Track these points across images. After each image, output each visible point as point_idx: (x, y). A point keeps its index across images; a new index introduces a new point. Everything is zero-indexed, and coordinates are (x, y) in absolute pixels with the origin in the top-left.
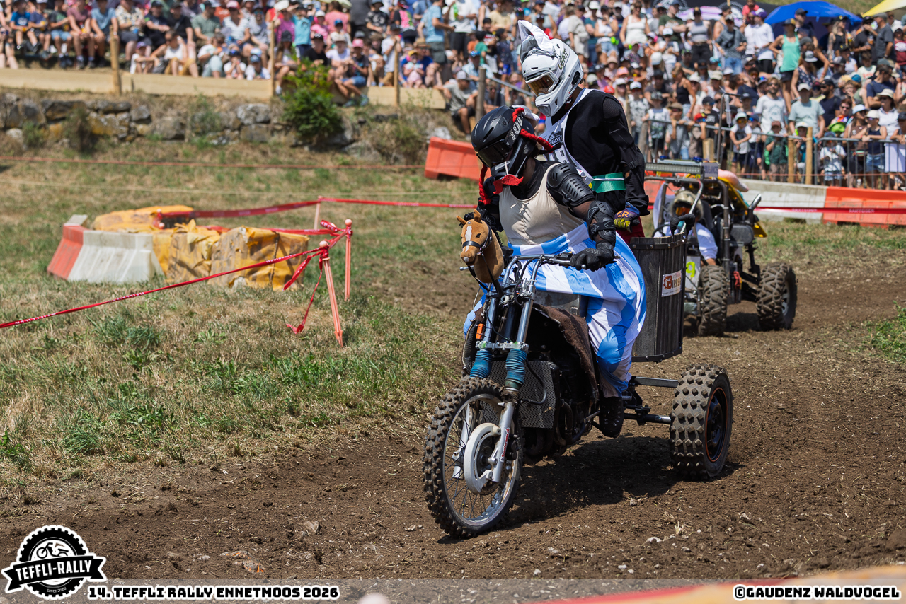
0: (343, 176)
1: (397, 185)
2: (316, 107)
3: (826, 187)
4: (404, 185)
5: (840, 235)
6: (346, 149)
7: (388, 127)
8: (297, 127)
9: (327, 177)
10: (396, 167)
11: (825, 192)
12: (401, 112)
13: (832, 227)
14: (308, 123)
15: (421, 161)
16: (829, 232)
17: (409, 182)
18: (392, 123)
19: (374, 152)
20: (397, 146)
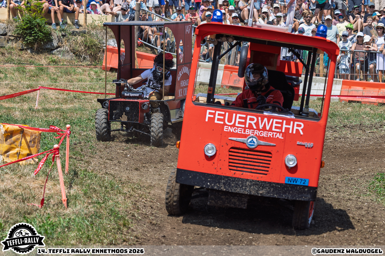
0: (52, 69)
1: (85, 75)
2: (36, 26)
3: (342, 80)
4: (89, 75)
5: (350, 109)
6: (54, 52)
7: (79, 39)
8: (24, 38)
9: (42, 70)
10: (85, 63)
11: (341, 83)
12: (88, 29)
13: (345, 104)
14: (30, 36)
15: (100, 60)
16: (343, 107)
17: (92, 73)
18: (82, 36)
19: (71, 54)
20: (86, 51)
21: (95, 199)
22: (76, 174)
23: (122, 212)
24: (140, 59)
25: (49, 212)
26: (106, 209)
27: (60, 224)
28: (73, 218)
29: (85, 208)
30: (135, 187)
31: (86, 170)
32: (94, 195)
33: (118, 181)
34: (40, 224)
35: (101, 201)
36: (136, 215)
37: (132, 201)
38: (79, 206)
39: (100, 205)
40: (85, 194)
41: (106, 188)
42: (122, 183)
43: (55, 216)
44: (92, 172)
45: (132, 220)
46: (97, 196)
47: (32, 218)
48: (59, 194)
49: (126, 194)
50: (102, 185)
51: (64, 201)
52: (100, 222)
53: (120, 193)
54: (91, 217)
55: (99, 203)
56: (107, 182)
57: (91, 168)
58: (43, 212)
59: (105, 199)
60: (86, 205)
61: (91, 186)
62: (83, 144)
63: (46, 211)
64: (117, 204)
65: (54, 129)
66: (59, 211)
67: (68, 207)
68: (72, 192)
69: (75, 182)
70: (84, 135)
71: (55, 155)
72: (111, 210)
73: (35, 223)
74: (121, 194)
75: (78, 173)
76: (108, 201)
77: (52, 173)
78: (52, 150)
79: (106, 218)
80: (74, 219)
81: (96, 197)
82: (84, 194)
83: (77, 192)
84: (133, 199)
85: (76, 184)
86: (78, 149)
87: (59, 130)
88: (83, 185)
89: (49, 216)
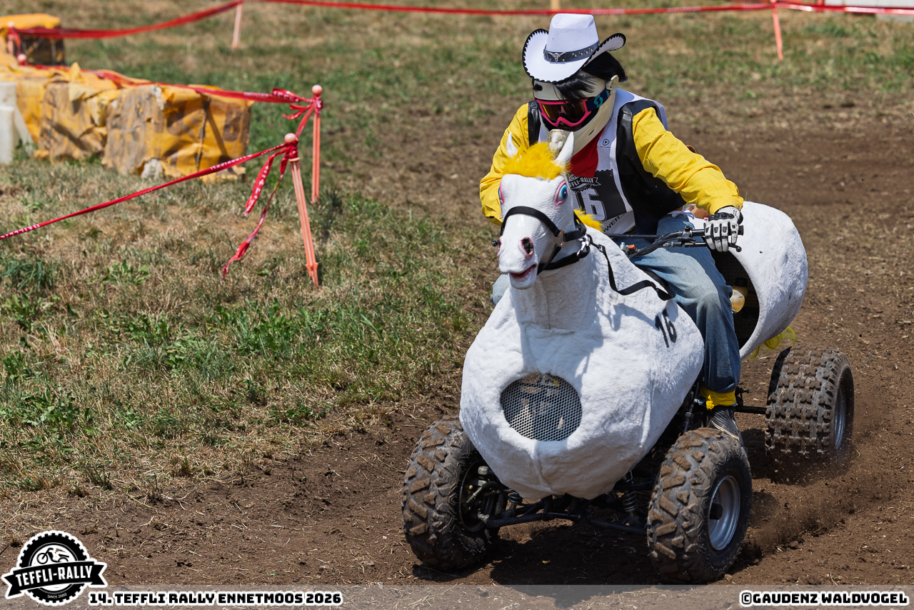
21: (384, 265)
22: (337, 204)
23: (451, 297)
25: (276, 295)
26: (411, 289)
27: (304, 324)
28: (333, 310)
29: (361, 287)
30: (479, 234)
31: (359, 197)
32: (382, 256)
33: (437, 223)
34: (255, 326)
35: (400, 270)
37: (473, 270)
38: (347, 282)
39: (398, 280)
40: (361, 253)
41: (410, 237)
42: (448, 227)
43: (290, 305)
44: (375, 200)
46: (389, 258)
47: (236, 310)
48: (300, 251)
49: (460, 252)
50: (400, 231)
51: (312, 269)
52: (399, 319)
53: (444, 252)
54: (377, 308)
55: (395, 273)
56: (412, 224)
57: (371, 190)
58: (262, 295)
59: (409, 265)
60: (363, 279)
61: (374, 235)
62: (348, 133)
63: (270, 294)
64: (439, 277)
65: (282, 96)
66: (300, 293)
67: (320, 284)
68: (330, 247)
69: (336, 224)
70: (351, 112)
71: (287, 158)
72: (424, 290)
73: (243, 321)
74: (447, 253)
75: (341, 203)
76: (417, 270)
77: (280, 203)
78: (281, 147)
79: (411, 310)
80: (336, 313)
81: (386, 261)
82: (359, 253)
83: (342, 248)
84: (475, 265)
85: (338, 229)
86: (339, 145)
87: (295, 98)
88: (354, 232)
89: (276, 305)
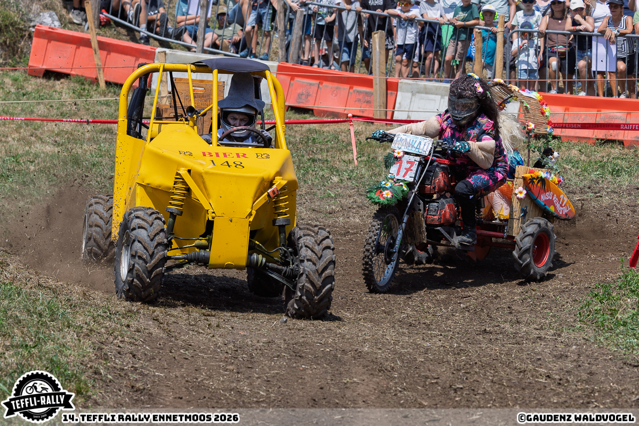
4: (1, 85)
15: (24, 55)
17: (8, 81)
24: (105, 53)
36: (102, 371)
45: (94, 381)
